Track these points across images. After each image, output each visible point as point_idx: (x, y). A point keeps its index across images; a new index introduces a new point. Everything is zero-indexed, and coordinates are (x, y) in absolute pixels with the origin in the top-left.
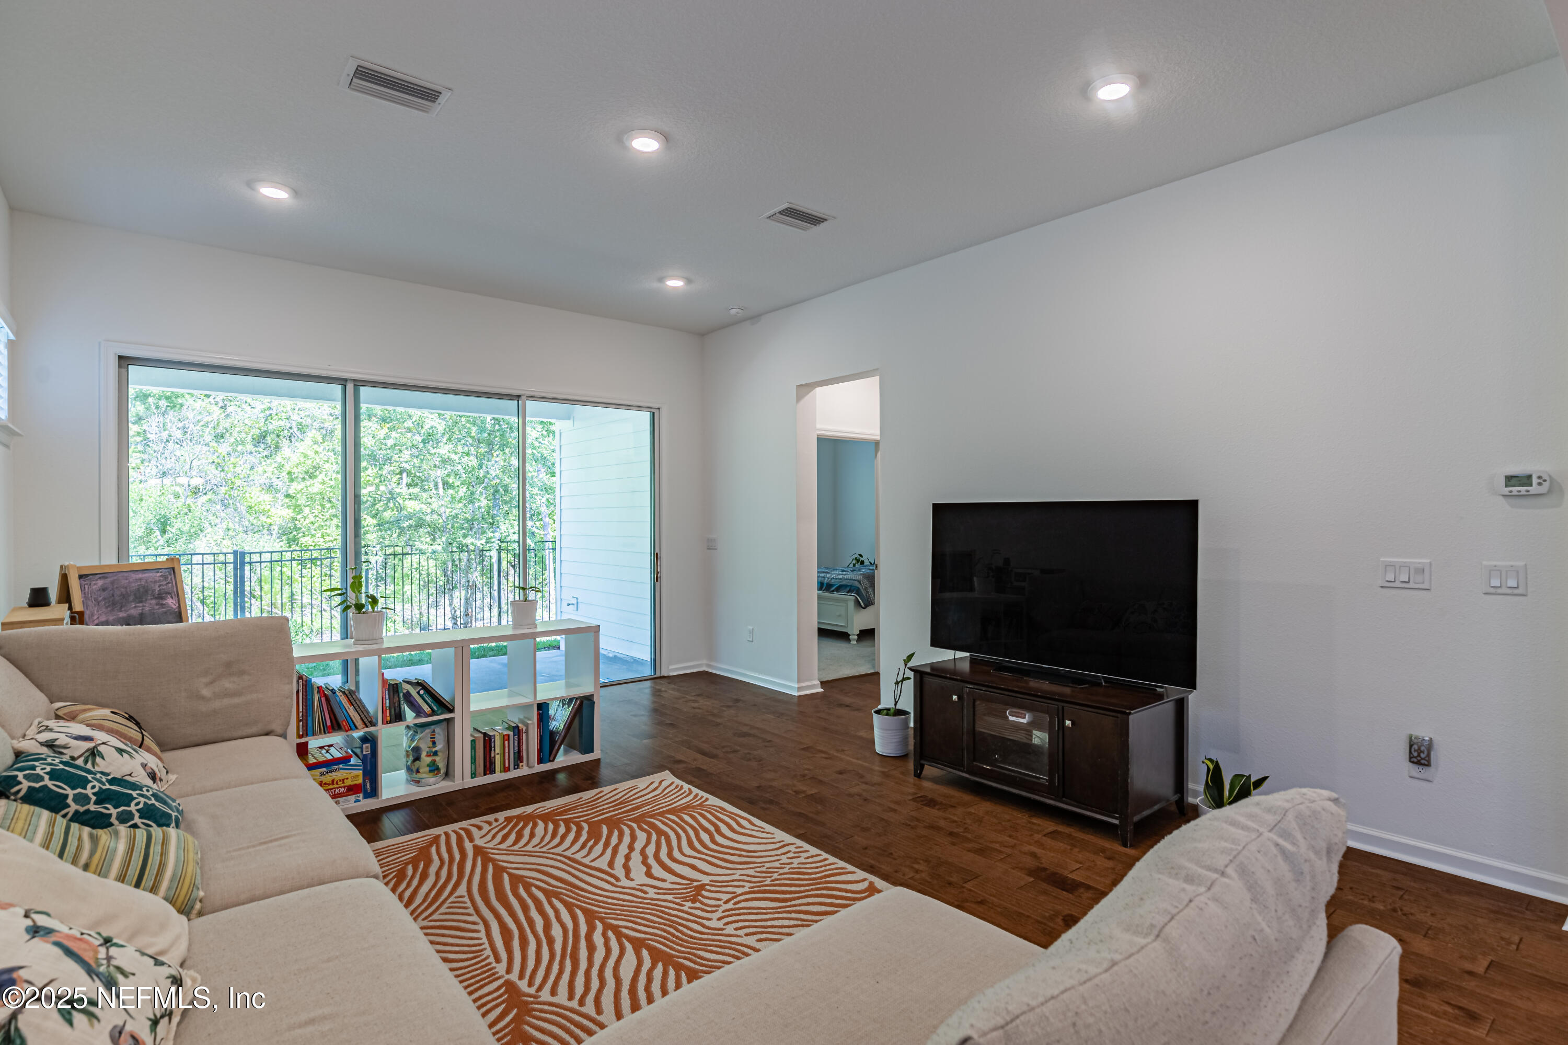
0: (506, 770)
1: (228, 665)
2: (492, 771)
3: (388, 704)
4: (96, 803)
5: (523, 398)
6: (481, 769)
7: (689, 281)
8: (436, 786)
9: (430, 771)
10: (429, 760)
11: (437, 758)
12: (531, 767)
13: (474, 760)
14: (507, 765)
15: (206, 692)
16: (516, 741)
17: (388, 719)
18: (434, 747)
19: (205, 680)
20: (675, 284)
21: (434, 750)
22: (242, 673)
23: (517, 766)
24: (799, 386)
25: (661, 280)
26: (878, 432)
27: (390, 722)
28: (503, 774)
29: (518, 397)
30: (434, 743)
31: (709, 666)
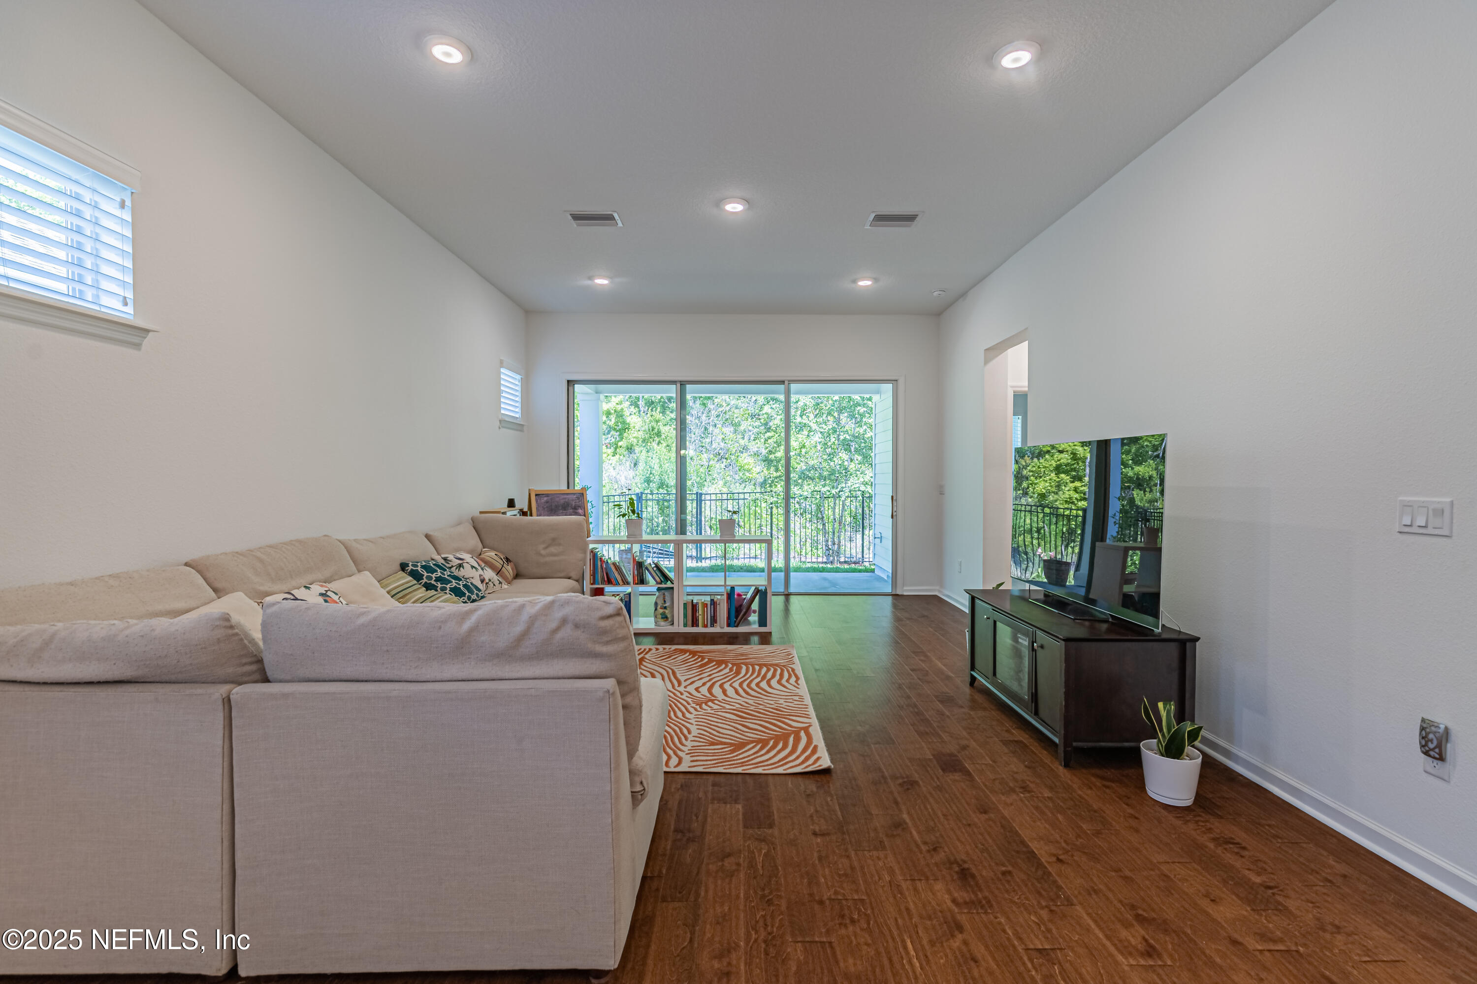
0: (705, 626)
1: (554, 540)
2: (697, 626)
3: (636, 573)
4: (434, 581)
5: (786, 383)
6: (690, 622)
7: (876, 280)
8: (666, 628)
9: (662, 618)
10: (661, 611)
11: (667, 611)
12: (722, 628)
13: (685, 616)
14: (706, 623)
15: (543, 552)
16: (712, 609)
17: (636, 582)
18: (665, 604)
19: (543, 546)
20: (865, 283)
21: (664, 605)
22: (560, 544)
23: (712, 625)
24: (985, 350)
25: (855, 281)
26: (1026, 384)
27: (637, 584)
28: (704, 628)
29: (782, 382)
30: (665, 601)
31: (939, 591)
